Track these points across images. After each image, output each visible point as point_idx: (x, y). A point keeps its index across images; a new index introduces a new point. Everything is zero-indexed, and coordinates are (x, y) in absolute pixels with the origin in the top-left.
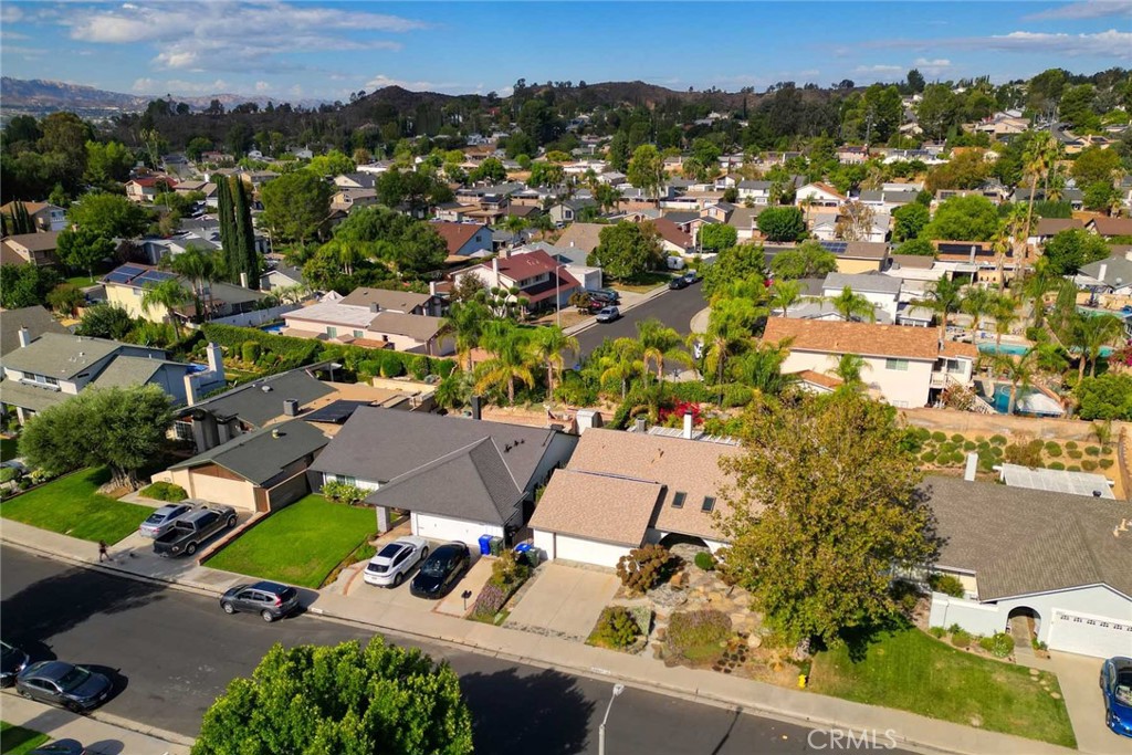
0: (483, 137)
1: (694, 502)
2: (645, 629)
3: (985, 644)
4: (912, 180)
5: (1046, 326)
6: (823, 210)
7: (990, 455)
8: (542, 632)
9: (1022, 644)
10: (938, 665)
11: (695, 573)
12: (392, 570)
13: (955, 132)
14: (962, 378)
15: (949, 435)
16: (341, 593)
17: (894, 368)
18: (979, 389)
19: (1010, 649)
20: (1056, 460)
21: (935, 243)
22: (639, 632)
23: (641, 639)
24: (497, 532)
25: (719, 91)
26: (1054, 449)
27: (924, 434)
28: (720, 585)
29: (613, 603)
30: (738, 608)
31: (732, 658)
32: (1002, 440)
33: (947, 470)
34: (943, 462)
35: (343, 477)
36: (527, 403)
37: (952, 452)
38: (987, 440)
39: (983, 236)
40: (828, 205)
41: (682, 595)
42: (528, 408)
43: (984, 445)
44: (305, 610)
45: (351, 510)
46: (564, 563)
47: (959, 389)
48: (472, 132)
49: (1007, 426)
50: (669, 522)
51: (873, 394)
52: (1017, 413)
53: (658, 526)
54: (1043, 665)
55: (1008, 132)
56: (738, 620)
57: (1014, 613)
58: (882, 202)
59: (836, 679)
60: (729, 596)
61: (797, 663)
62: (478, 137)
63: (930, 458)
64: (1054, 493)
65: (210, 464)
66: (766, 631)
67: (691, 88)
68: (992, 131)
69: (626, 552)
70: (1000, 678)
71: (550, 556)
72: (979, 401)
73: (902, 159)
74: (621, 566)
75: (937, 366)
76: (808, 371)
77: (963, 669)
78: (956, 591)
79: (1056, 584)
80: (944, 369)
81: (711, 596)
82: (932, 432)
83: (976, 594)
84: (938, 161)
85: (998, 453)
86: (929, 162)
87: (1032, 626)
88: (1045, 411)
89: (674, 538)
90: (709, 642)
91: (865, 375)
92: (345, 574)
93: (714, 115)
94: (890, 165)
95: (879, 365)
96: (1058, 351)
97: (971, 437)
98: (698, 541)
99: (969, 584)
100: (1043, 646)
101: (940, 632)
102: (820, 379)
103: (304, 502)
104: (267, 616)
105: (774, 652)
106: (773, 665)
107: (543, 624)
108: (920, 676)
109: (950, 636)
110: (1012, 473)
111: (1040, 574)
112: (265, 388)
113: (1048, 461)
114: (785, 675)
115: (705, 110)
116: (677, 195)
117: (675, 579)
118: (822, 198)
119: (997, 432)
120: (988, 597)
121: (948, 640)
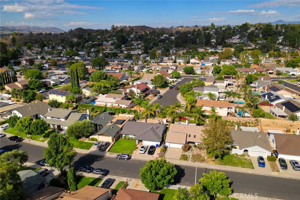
0: (107, 42)
1: (192, 136)
2: (189, 157)
3: (240, 156)
4: (215, 55)
5: (247, 97)
6: (197, 65)
7: (239, 124)
8: (172, 159)
9: (246, 155)
10: (234, 159)
11: (194, 148)
12: (144, 151)
13: (224, 43)
14: (233, 110)
15: (232, 121)
16: (135, 155)
17: (221, 109)
18: (236, 112)
19: (244, 156)
20: (250, 125)
21: (223, 76)
22: (188, 158)
23: (188, 159)
24: (159, 143)
25: (165, 28)
26: (249, 123)
27: (227, 121)
28: (198, 150)
29: (182, 154)
30: (202, 153)
31: (203, 161)
32: (241, 122)
33: (232, 128)
34: (231, 126)
35: (126, 135)
36: (152, 118)
37: (232, 124)
38: (238, 122)
39: (233, 74)
40: (197, 64)
41: (193, 152)
42: (152, 119)
43: (238, 123)
44: (131, 158)
45: (129, 141)
46: (171, 148)
47: (233, 113)
48: (104, 41)
49: (241, 119)
50: (189, 140)
51: (218, 114)
52: (243, 117)
53: (187, 141)
54: (249, 158)
55: (236, 42)
56: (202, 155)
57: (245, 151)
58: (210, 63)
59: (219, 162)
60: (200, 151)
61: (213, 161)
62: (105, 42)
63: (229, 125)
64: (250, 132)
65: (103, 134)
66: (208, 156)
67: (158, 27)
68: (232, 42)
69: (183, 145)
70: (243, 160)
71: (169, 147)
72: (236, 114)
73: (213, 50)
74: (182, 148)
75: (228, 108)
76: (205, 110)
77: (238, 160)
78: (236, 148)
79: (250, 146)
80: (230, 109)
81: (197, 152)
82: (228, 121)
83: (239, 148)
84: (221, 51)
85: (240, 124)
86: (219, 51)
87: (247, 153)
88: (248, 116)
89: (189, 142)
90: (199, 158)
91: (216, 111)
92: (134, 152)
93: (164, 35)
94: (210, 52)
95: (218, 108)
96: (249, 103)
97: (235, 121)
98: (194, 143)
99: (238, 147)
100: (249, 155)
101: (234, 155)
102: (208, 112)
103: (119, 140)
104: (126, 159)
105: (209, 159)
106: (210, 161)
107: (172, 158)
108: (232, 161)
109: (235, 155)
110: (243, 128)
111: (248, 144)
112: (103, 118)
113: (248, 125)
114: (212, 162)
115: (162, 34)
116: (162, 61)
117: (191, 149)
118: (196, 62)
119: (240, 120)
120: (241, 149)
121: (235, 156)
